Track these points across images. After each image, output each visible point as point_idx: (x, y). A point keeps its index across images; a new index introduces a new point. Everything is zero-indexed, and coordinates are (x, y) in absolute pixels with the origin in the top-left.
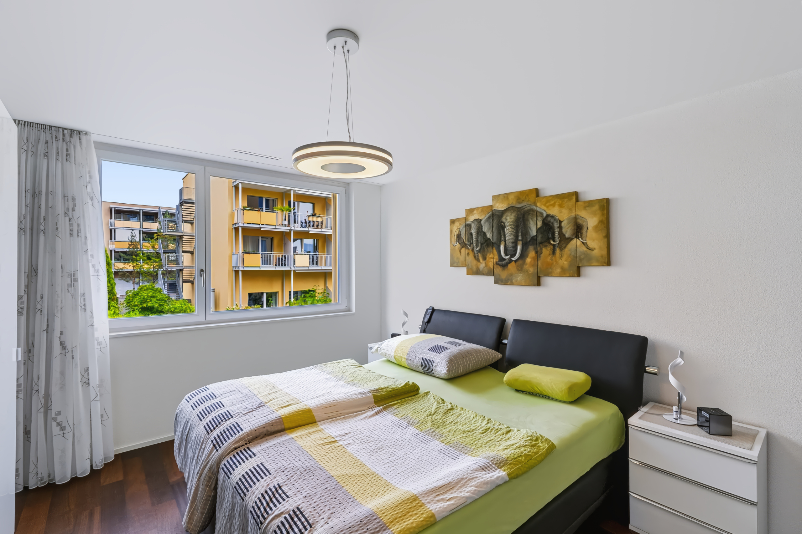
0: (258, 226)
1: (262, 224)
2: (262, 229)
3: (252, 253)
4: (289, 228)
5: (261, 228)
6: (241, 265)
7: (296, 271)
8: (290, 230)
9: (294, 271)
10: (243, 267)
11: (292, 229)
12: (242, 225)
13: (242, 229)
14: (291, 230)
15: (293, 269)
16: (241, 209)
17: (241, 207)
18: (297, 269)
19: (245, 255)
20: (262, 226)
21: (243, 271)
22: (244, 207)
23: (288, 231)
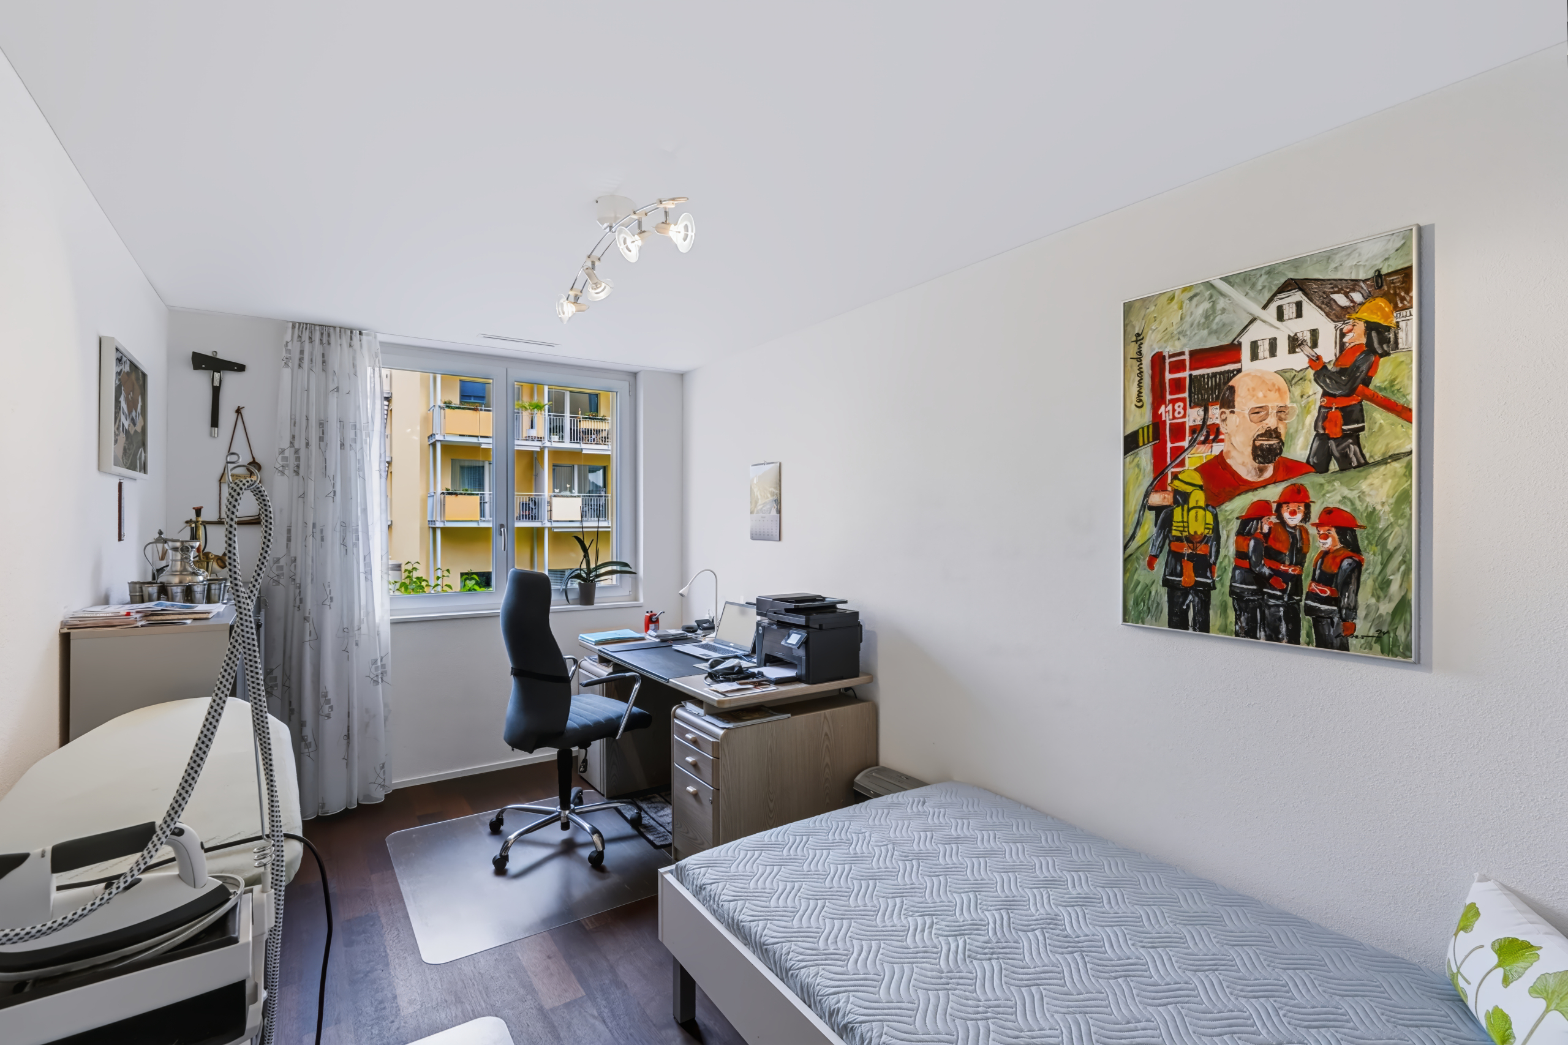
0: (474, 440)
1: (481, 437)
2: (483, 446)
3: (461, 494)
4: (539, 444)
5: (480, 444)
6: (438, 519)
7: (555, 530)
8: (543, 449)
9: (550, 529)
10: (444, 522)
11: (545, 445)
12: (441, 438)
13: (442, 445)
14: (545, 447)
15: (548, 525)
16: (440, 407)
17: (439, 403)
18: (555, 524)
19: (447, 496)
20: (482, 440)
21: (443, 530)
22: (445, 403)
23: (538, 449)
